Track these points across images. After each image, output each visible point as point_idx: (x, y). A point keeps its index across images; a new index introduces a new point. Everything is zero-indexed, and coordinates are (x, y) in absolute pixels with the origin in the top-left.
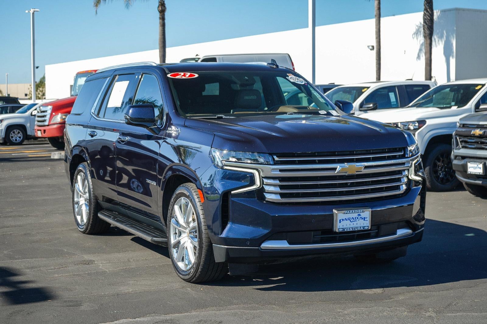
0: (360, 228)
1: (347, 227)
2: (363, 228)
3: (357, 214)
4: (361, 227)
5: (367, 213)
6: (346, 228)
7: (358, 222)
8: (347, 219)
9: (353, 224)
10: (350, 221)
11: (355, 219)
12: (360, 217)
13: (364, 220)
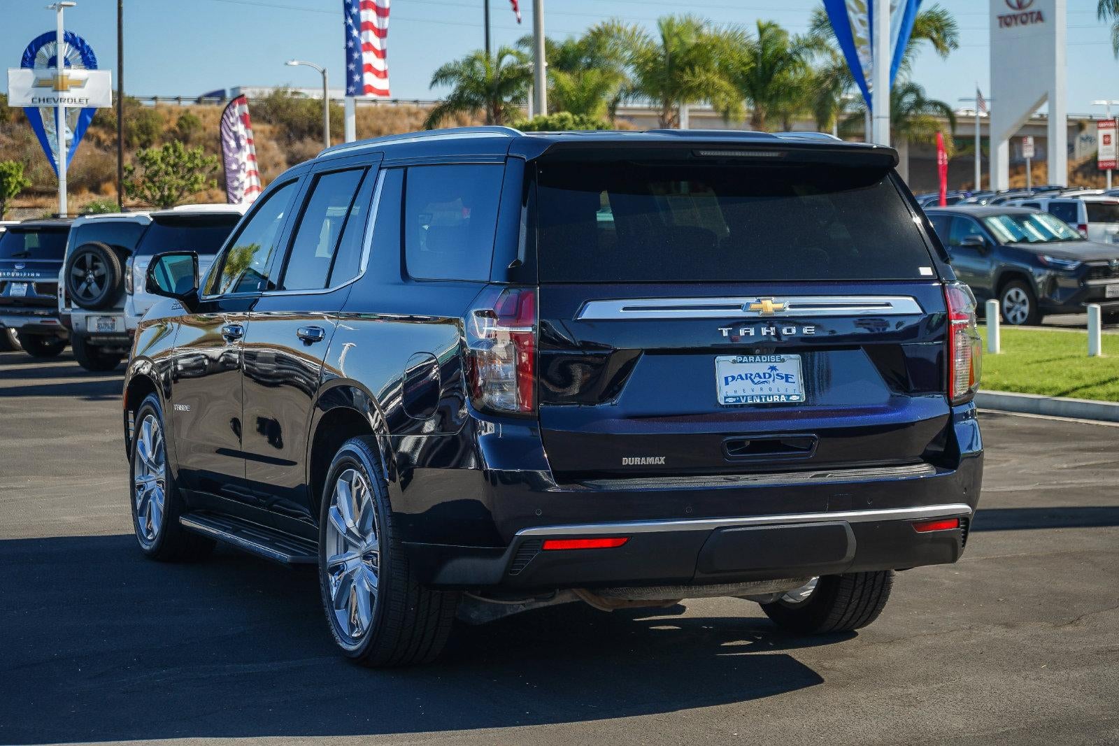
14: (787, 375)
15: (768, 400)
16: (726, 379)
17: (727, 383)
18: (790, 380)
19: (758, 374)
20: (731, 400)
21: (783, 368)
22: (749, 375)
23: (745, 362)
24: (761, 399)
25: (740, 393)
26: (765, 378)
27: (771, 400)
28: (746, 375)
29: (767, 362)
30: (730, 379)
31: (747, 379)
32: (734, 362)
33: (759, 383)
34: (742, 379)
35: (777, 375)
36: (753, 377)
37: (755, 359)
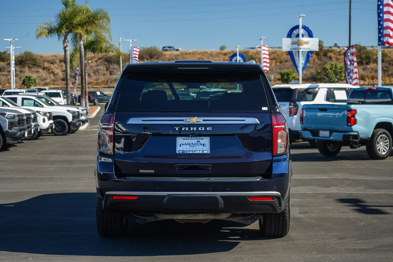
14: (204, 144)
15: (195, 152)
16: (180, 145)
17: (180, 146)
18: (205, 146)
19: (193, 143)
20: (181, 152)
21: (202, 142)
22: (189, 144)
23: (188, 139)
24: (192, 152)
25: (185, 150)
26: (195, 144)
27: (196, 152)
28: (188, 144)
29: (196, 139)
30: (182, 145)
31: (188, 145)
32: (184, 139)
33: (192, 146)
34: (186, 145)
35: (200, 144)
36: (190, 144)
37: (192, 138)
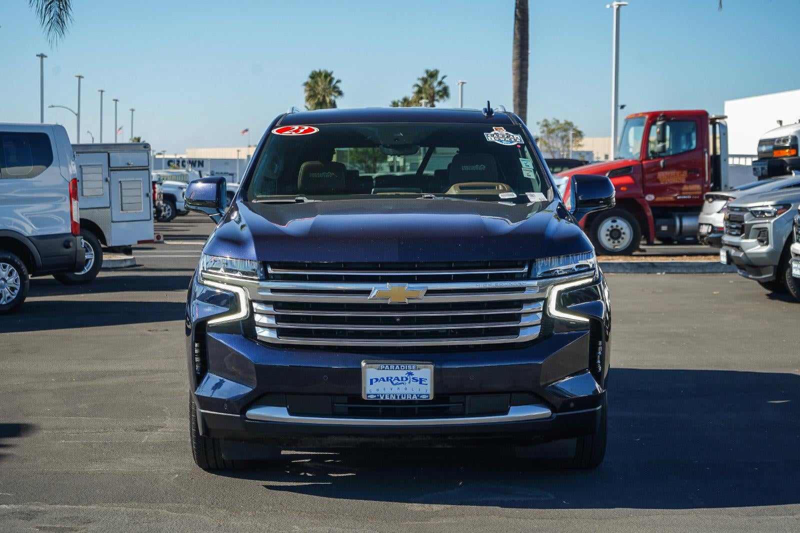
0: (412, 397)
1: (383, 392)
2: (418, 398)
3: (406, 372)
4: (412, 395)
5: (426, 372)
6: (382, 395)
7: (407, 385)
8: (386, 380)
9: (398, 389)
10: (392, 382)
11: (402, 380)
12: (411, 377)
13: (421, 383)
